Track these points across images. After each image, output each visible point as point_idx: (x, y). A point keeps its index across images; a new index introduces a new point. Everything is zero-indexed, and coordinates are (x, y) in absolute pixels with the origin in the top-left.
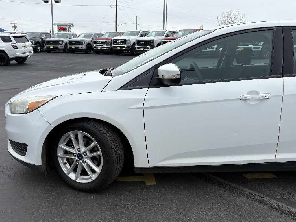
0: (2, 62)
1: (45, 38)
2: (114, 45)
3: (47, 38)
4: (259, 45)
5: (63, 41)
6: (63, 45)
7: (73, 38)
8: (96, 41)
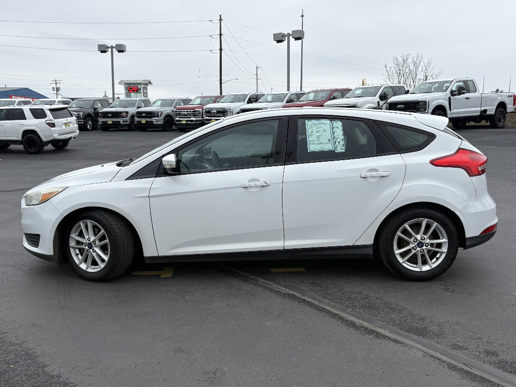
0: (31, 148)
1: (100, 108)
2: (207, 118)
3: (103, 107)
4: (426, 112)
5: (127, 113)
6: (128, 119)
7: (145, 107)
8: (179, 112)
